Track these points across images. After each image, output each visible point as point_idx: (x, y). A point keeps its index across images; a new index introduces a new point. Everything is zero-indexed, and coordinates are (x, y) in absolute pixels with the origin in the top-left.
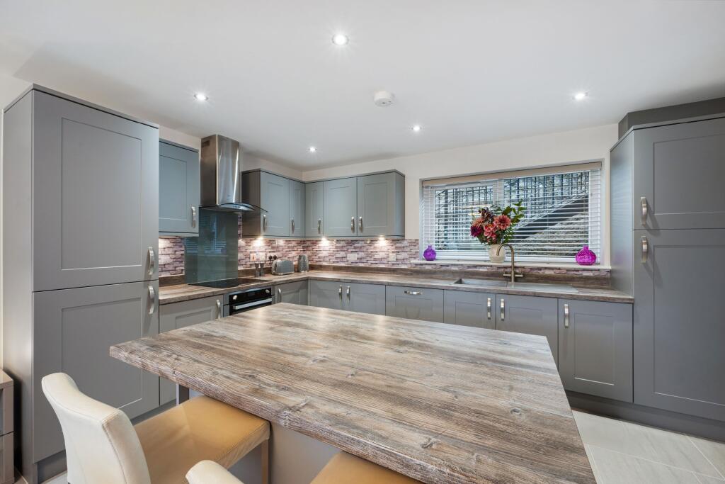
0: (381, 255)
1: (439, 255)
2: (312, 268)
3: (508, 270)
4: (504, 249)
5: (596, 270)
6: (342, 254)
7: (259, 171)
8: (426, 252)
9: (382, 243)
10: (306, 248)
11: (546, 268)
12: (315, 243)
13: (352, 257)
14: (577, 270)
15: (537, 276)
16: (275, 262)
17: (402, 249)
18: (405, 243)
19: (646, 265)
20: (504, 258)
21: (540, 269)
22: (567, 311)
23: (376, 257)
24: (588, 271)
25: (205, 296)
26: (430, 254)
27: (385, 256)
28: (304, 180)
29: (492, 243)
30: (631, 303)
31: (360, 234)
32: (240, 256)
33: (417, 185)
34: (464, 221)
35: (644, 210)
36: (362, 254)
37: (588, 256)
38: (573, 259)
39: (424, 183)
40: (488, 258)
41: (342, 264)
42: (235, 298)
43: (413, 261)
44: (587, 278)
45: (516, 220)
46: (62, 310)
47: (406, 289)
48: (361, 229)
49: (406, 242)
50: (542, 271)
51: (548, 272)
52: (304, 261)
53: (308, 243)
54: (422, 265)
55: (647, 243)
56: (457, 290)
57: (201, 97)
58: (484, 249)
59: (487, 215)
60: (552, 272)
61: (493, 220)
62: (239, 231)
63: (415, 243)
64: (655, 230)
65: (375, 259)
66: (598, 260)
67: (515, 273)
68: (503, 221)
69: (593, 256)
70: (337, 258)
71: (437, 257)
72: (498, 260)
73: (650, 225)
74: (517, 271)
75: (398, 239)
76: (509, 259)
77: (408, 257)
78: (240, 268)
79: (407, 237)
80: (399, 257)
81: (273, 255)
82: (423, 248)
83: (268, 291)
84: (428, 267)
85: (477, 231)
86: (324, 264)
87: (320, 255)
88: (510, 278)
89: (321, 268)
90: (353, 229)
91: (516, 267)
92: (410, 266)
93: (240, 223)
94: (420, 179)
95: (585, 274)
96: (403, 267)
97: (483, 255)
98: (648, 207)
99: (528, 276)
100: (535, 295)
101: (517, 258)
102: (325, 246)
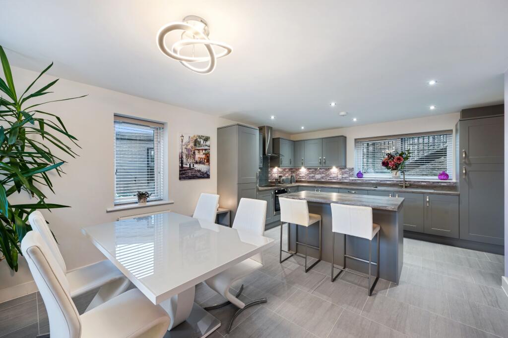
0: (334, 175)
1: (365, 176)
2: (297, 182)
3: (402, 182)
4: (399, 173)
5: (448, 182)
6: (312, 175)
7: (279, 138)
8: (358, 174)
9: (334, 170)
10: (293, 172)
11: (422, 182)
12: (298, 169)
13: (318, 177)
14: (438, 182)
16: (282, 178)
17: (345, 173)
18: (347, 170)
19: (465, 179)
20: (400, 177)
21: (419, 182)
22: (428, 200)
23: (331, 176)
24: (444, 183)
25: (266, 190)
26: (360, 175)
27: (335, 176)
28: (295, 140)
29: (393, 169)
30: (459, 195)
31: (324, 165)
32: (269, 175)
33: (353, 142)
34: (379, 157)
35: (464, 155)
36: (323, 175)
37: (445, 176)
38: (437, 177)
39: (357, 141)
40: (391, 177)
41: (312, 180)
42: (277, 191)
43: (351, 178)
44: (444, 186)
45: (407, 158)
47: (349, 190)
48: (325, 163)
51: (423, 184)
52: (294, 178)
53: (294, 170)
54: (355, 180)
55: (465, 170)
56: (374, 190)
57: (273, 117)
58: (389, 172)
59: (390, 156)
60: (425, 184)
61: (394, 158)
62: (269, 165)
63: (352, 169)
64: (469, 164)
65: (330, 177)
66: (449, 178)
67: (405, 184)
68: (399, 159)
69: (447, 176)
70: (309, 177)
71: (364, 176)
72: (396, 178)
73: (467, 162)
74: (407, 183)
75: (342, 167)
76: (402, 177)
77: (348, 176)
78: (269, 181)
79: (348, 167)
80: (344, 176)
81: (280, 175)
82: (356, 172)
83: (286, 190)
84: (359, 181)
85: (385, 164)
86: (303, 180)
87: (301, 175)
88: (403, 186)
89: (301, 182)
90: (320, 163)
91: (406, 181)
92: (349, 180)
93: (269, 161)
94: (354, 139)
95: (443, 184)
96: (346, 181)
97: (388, 176)
98: (465, 154)
99: (412, 185)
100: (413, 192)
101: (406, 177)
102: (303, 171)
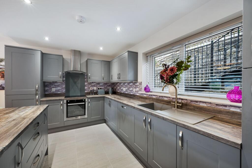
8: (145, 88)
11: (201, 102)
15: (194, 106)
17: (137, 86)
24: (236, 107)
28: (110, 61)
32: (86, 88)
39: (147, 55)
41: (122, 92)
42: (69, 101)
46: (12, 100)
49: (138, 83)
50: (198, 103)
51: (202, 105)
54: (143, 94)
60: (204, 105)
62: (85, 80)
63: (141, 83)
67: (178, 103)
68: (171, 70)
75: (136, 82)
77: (139, 90)
78: (86, 92)
79: (138, 81)
82: (144, 86)
83: (84, 100)
84: (145, 96)
85: (161, 77)
86: (118, 91)
89: (118, 93)
90: (118, 78)
91: (177, 99)
92: (139, 94)
93: (85, 77)
94: (143, 53)
96: (137, 94)
